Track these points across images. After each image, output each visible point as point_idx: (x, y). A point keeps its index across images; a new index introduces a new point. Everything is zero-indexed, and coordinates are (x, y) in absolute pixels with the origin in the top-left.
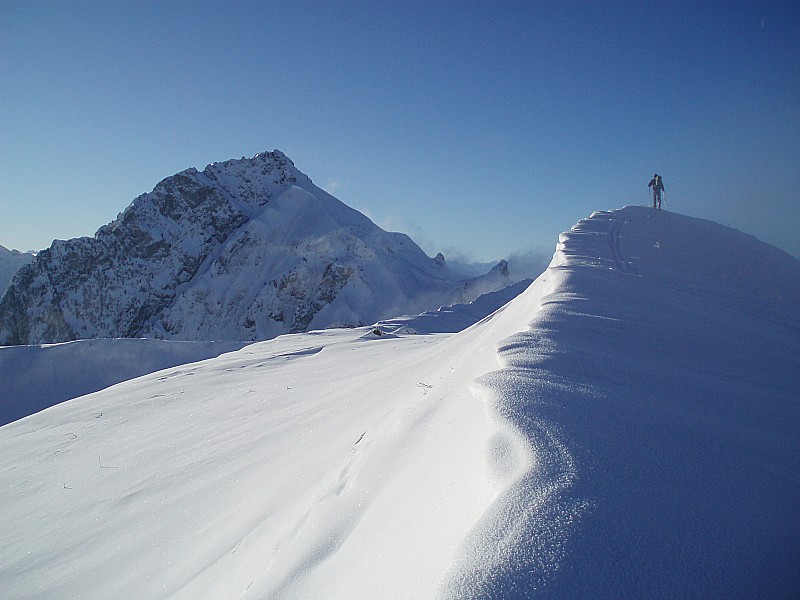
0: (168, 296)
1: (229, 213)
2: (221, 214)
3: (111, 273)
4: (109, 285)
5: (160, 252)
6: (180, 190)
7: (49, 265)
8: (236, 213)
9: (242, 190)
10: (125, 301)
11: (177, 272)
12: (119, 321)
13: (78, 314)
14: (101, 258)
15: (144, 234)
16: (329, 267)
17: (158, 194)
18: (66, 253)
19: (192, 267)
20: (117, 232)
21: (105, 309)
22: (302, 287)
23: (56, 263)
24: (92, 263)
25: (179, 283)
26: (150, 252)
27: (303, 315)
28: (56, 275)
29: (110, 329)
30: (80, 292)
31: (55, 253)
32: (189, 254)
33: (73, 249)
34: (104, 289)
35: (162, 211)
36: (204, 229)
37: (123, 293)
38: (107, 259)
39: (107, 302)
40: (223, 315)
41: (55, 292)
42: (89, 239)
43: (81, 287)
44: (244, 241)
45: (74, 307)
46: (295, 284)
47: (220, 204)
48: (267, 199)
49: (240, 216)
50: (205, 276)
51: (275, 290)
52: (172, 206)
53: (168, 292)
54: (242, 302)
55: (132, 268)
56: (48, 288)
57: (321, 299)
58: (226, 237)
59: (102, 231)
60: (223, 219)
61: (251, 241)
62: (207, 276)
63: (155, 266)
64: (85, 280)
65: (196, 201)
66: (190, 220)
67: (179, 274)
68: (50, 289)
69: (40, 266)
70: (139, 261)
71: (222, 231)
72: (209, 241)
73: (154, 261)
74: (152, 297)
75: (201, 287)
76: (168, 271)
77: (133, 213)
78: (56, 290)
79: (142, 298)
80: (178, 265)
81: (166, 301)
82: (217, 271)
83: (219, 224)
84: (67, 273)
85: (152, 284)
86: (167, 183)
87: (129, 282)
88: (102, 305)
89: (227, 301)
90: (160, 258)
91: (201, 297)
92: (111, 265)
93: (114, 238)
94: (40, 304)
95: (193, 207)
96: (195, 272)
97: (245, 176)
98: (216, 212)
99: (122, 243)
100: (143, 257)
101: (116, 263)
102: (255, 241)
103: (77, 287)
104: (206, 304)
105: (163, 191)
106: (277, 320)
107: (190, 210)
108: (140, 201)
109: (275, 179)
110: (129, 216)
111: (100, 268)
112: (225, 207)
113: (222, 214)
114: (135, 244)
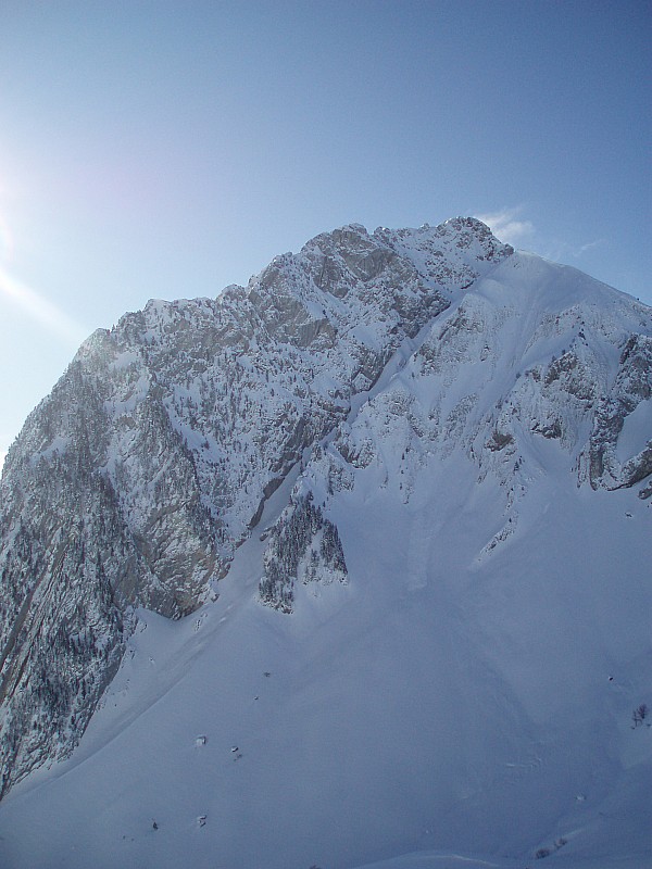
0: (339, 409)
1: (419, 292)
2: (407, 292)
3: (246, 360)
4: (243, 379)
5: (323, 338)
6: (344, 254)
7: (142, 337)
8: (430, 292)
9: (432, 267)
10: (273, 408)
11: (349, 373)
12: (264, 439)
13: (194, 421)
14: (229, 334)
15: (297, 305)
16: (633, 342)
17: (309, 256)
18: (171, 321)
19: (373, 368)
20: (253, 298)
21: (240, 419)
22: (588, 375)
23: (151, 334)
24: (214, 342)
25: (355, 392)
26: (306, 336)
27: (611, 415)
28: (154, 354)
29: (250, 451)
30: (195, 387)
31: (152, 319)
32: (368, 346)
33: (183, 314)
34: (236, 385)
35: (318, 280)
36: (384, 312)
37: (268, 394)
38: (238, 338)
39: (242, 406)
40: (441, 437)
41: (154, 378)
42: (209, 302)
43: (197, 380)
44: (459, 323)
45: (186, 410)
46: (575, 372)
47: (404, 278)
48: (472, 279)
49: (437, 298)
50: (402, 374)
51: (538, 386)
52: (331, 276)
53: (338, 402)
54: (469, 416)
55: (280, 357)
56: (142, 372)
57: (633, 391)
58: (418, 328)
59: (229, 293)
60: (412, 300)
61: (469, 323)
62: (405, 374)
63: (315, 359)
64: (202, 369)
65: (370, 270)
66: (361, 298)
67: (354, 377)
68: (145, 373)
69: (126, 334)
70: (291, 348)
71: (412, 319)
72: (394, 331)
73: (312, 353)
74: (315, 408)
75: (398, 389)
76: (336, 371)
77: (277, 272)
78: (154, 376)
79: (301, 406)
80: (351, 364)
81: (337, 415)
82: (420, 368)
83: (406, 308)
84: (173, 353)
85: (314, 388)
86: (322, 241)
87: (277, 378)
88: (234, 410)
89: (444, 414)
90: (321, 348)
91: (401, 407)
92: (246, 348)
93: (250, 304)
94: (127, 398)
95: (365, 279)
96: (378, 375)
97: (434, 247)
98: (401, 289)
99: (262, 316)
100: (294, 342)
101: (253, 345)
102: (475, 325)
103: (189, 379)
104: (410, 418)
105: (317, 251)
106: (549, 436)
107: (360, 283)
108: (284, 261)
109: (479, 254)
110: (271, 278)
111: (229, 350)
112: (414, 283)
113: (409, 292)
114: (282, 320)
